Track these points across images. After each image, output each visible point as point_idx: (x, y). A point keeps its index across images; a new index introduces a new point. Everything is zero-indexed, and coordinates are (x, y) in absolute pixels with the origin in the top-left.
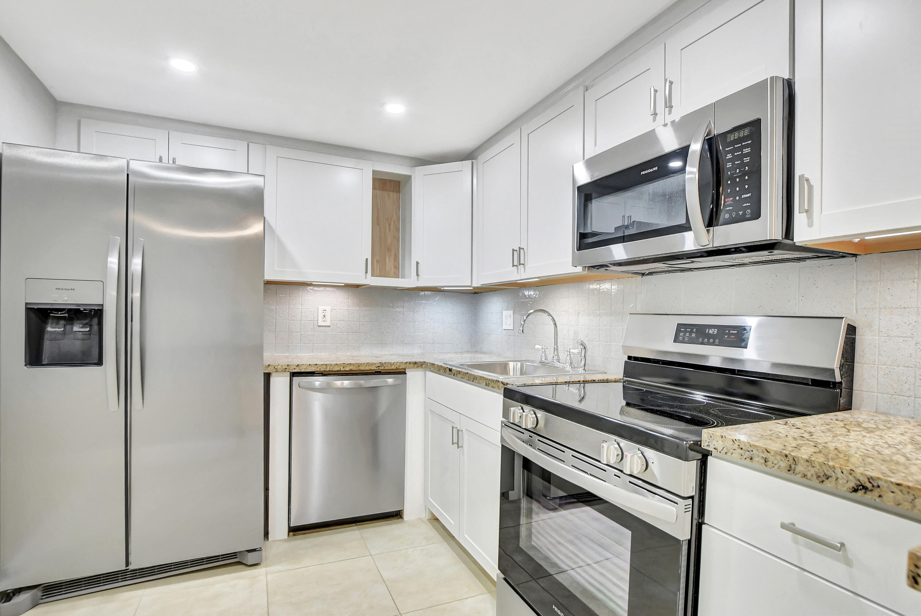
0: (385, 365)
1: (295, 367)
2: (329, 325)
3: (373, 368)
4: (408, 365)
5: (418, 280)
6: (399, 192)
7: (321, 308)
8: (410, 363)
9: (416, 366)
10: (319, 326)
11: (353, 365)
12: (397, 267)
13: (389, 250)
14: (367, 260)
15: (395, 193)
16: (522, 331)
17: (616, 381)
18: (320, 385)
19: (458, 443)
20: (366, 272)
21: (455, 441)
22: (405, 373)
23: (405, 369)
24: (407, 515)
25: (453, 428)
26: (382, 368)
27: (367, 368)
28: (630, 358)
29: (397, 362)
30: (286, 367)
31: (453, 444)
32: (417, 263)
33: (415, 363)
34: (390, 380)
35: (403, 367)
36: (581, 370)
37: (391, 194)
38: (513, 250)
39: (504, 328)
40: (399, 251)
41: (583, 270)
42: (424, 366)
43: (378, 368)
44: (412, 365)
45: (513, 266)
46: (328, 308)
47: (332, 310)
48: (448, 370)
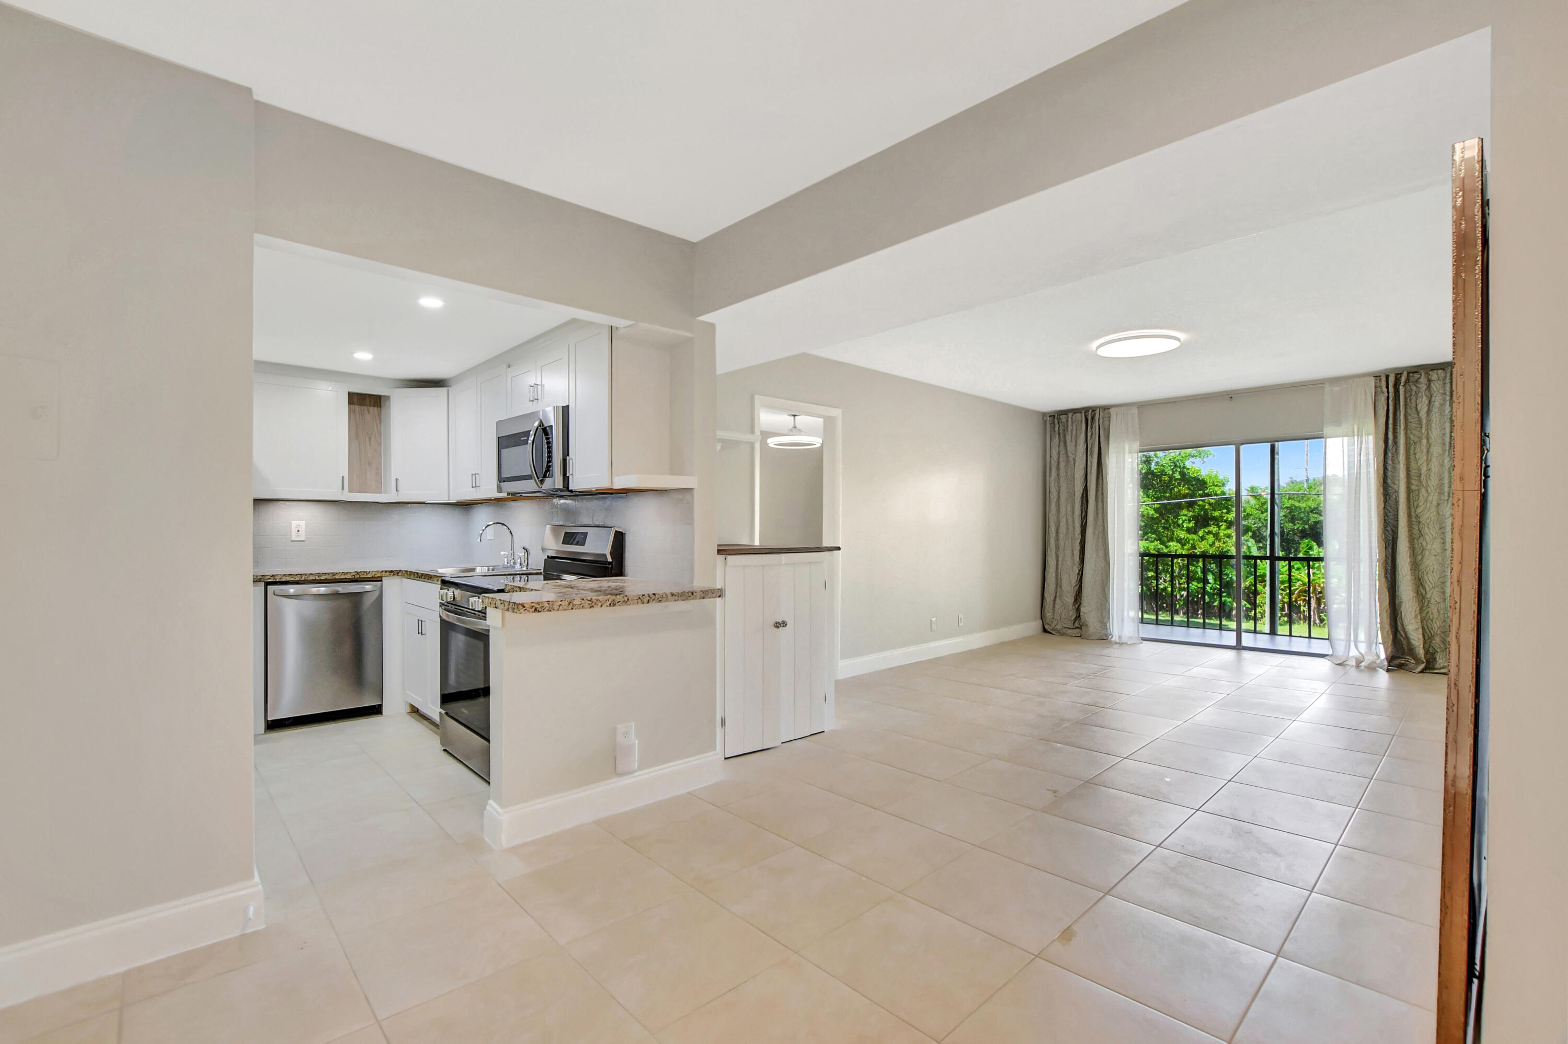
0: (360, 574)
1: (269, 577)
2: (303, 539)
3: (349, 576)
4: (384, 573)
5: (398, 495)
6: (381, 407)
7: (294, 523)
8: (386, 571)
9: (392, 574)
10: (292, 541)
11: (328, 574)
12: (379, 481)
13: (370, 464)
14: (343, 477)
15: (376, 408)
16: (480, 540)
17: (537, 574)
18: (294, 592)
19: (422, 633)
20: (343, 488)
21: (420, 631)
22: (381, 581)
23: (381, 577)
24: (385, 710)
25: (418, 620)
26: (358, 576)
27: (343, 577)
28: (548, 557)
29: (373, 571)
30: (261, 577)
31: (419, 633)
32: (396, 480)
33: (392, 571)
34: (368, 587)
35: (379, 575)
36: (525, 568)
37: (372, 409)
38: (472, 475)
39: (488, 538)
40: (381, 465)
41: (508, 495)
42: (400, 574)
43: (353, 577)
44: (388, 574)
45: (472, 487)
46: (303, 523)
47: (307, 525)
48: (416, 574)
